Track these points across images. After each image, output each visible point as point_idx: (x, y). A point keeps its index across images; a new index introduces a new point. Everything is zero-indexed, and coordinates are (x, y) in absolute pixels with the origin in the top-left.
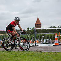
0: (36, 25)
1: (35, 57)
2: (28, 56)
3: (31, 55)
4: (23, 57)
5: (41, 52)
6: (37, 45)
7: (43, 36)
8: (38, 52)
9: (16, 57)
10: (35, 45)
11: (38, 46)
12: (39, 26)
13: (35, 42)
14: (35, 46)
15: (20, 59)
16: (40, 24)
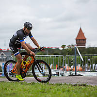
0: (76, 40)
1: (75, 94)
2: (64, 92)
3: (69, 91)
4: (55, 93)
5: (85, 85)
6: (78, 73)
7: (89, 60)
8: (80, 85)
9: (44, 94)
10: (76, 73)
11: (80, 75)
12: (83, 42)
13: (76, 68)
14: (76, 75)
15: (50, 95)
16: (85, 40)
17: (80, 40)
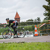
3: (16, 46)
8: (21, 43)
12: (18, 19)
17: (17, 18)
